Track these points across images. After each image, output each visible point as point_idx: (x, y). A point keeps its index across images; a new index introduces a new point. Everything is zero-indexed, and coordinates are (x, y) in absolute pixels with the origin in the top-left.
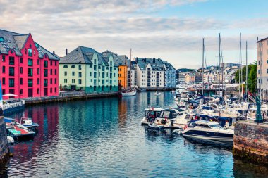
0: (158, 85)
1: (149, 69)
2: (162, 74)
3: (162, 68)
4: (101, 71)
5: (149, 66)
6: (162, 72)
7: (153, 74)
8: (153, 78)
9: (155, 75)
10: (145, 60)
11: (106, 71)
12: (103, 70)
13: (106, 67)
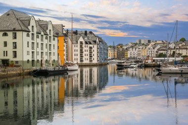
0: (91, 61)
1: (81, 43)
2: (95, 48)
3: (95, 42)
4: (39, 41)
5: (81, 39)
6: (96, 46)
7: (86, 48)
8: (86, 53)
9: (88, 49)
10: (76, 33)
11: (45, 42)
12: (42, 40)
13: (44, 36)
